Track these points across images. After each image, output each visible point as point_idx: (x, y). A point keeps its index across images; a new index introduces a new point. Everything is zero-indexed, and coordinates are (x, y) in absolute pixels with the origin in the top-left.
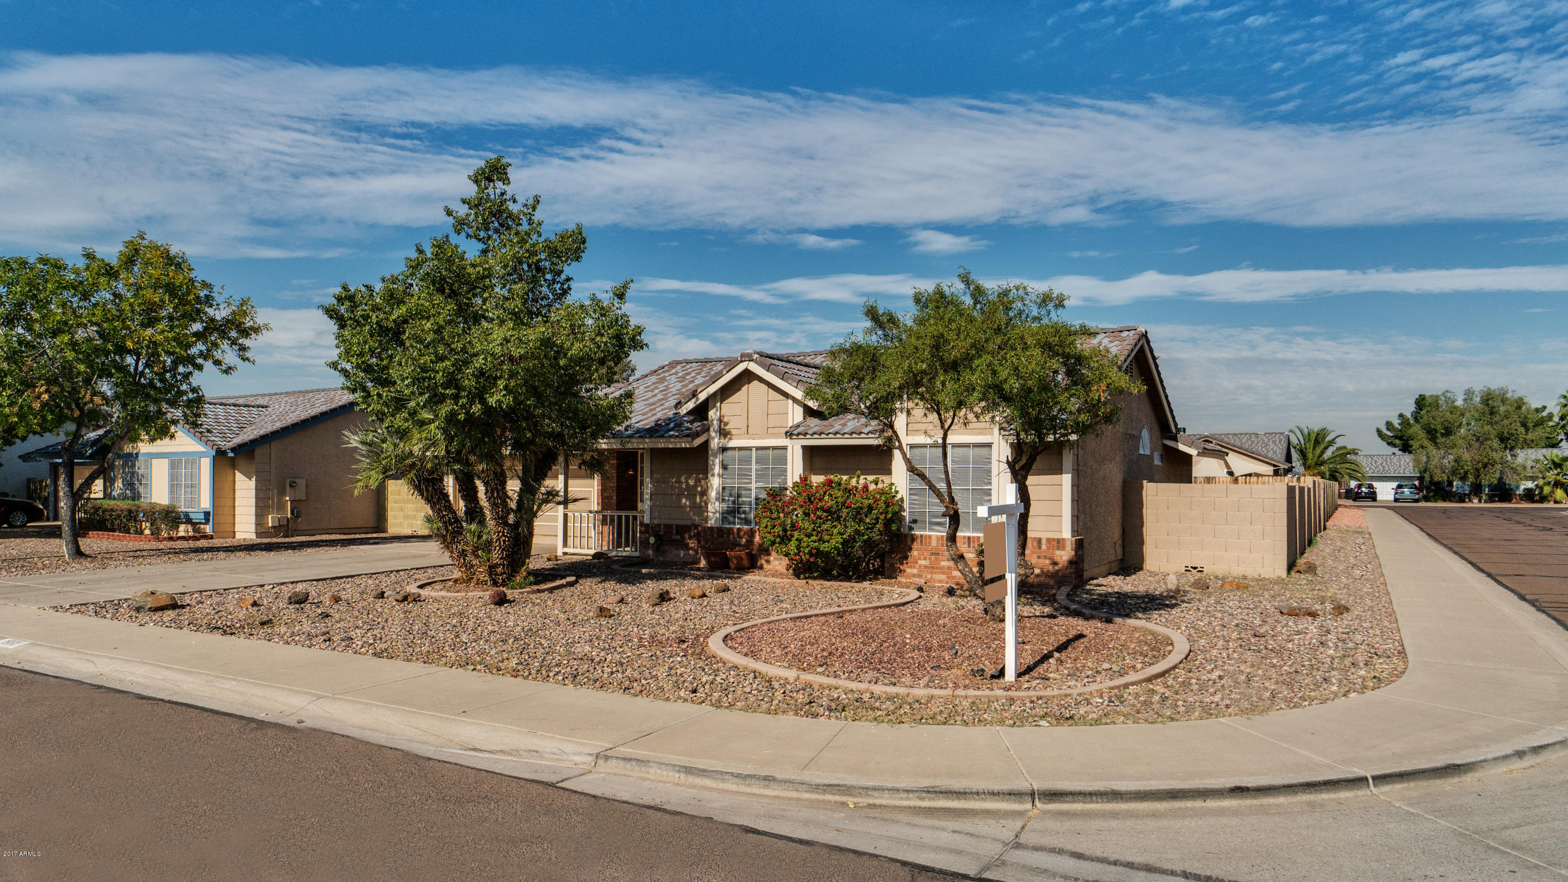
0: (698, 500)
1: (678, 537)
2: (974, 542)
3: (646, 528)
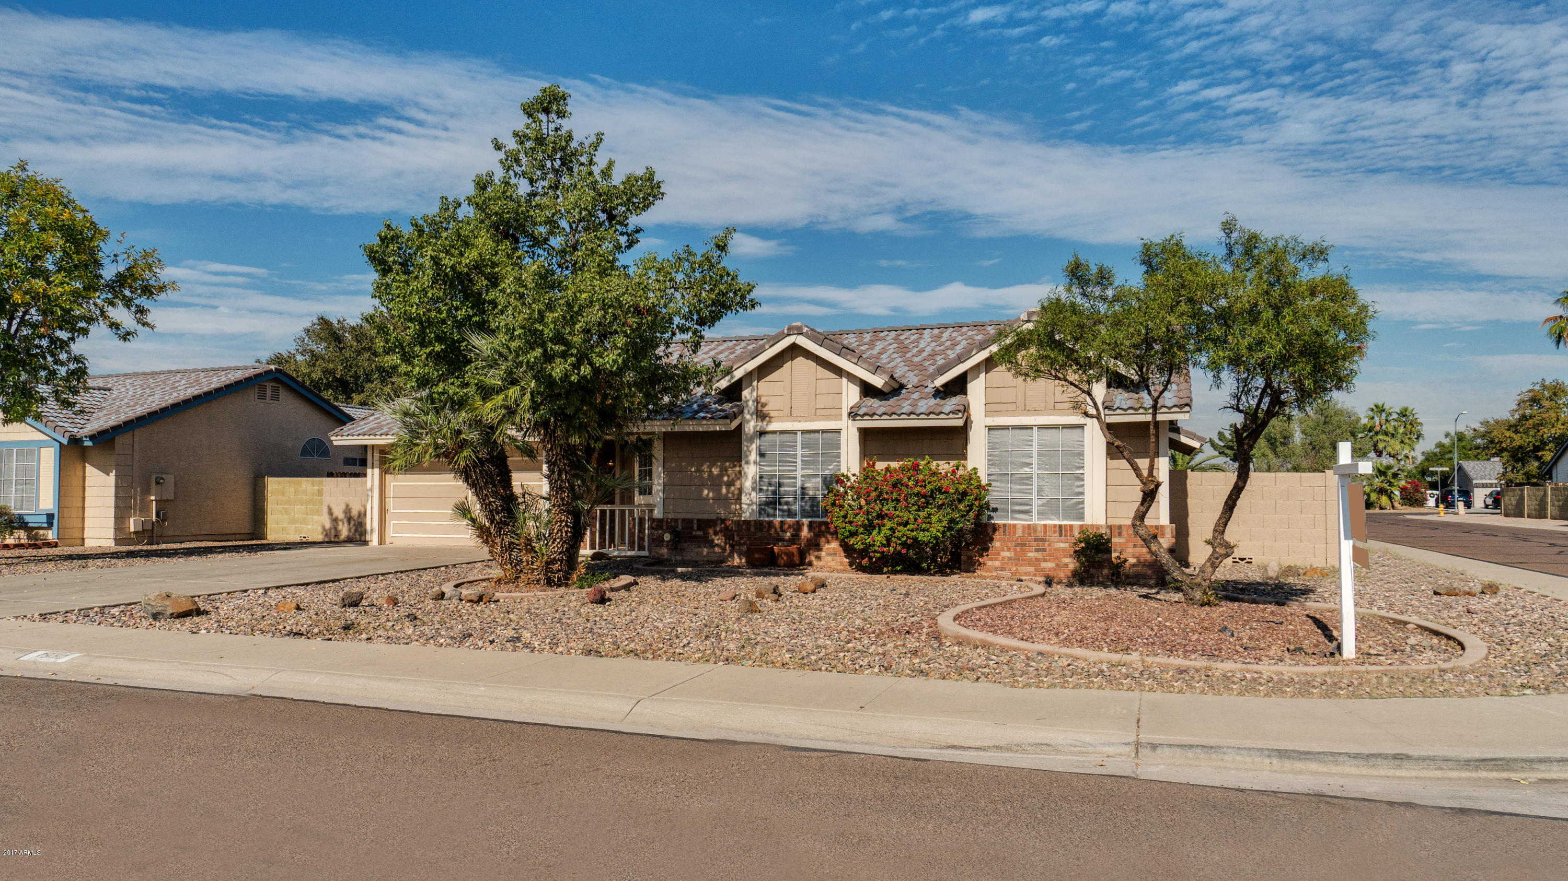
0: (724, 490)
1: (700, 533)
2: (1066, 531)
3: (658, 524)
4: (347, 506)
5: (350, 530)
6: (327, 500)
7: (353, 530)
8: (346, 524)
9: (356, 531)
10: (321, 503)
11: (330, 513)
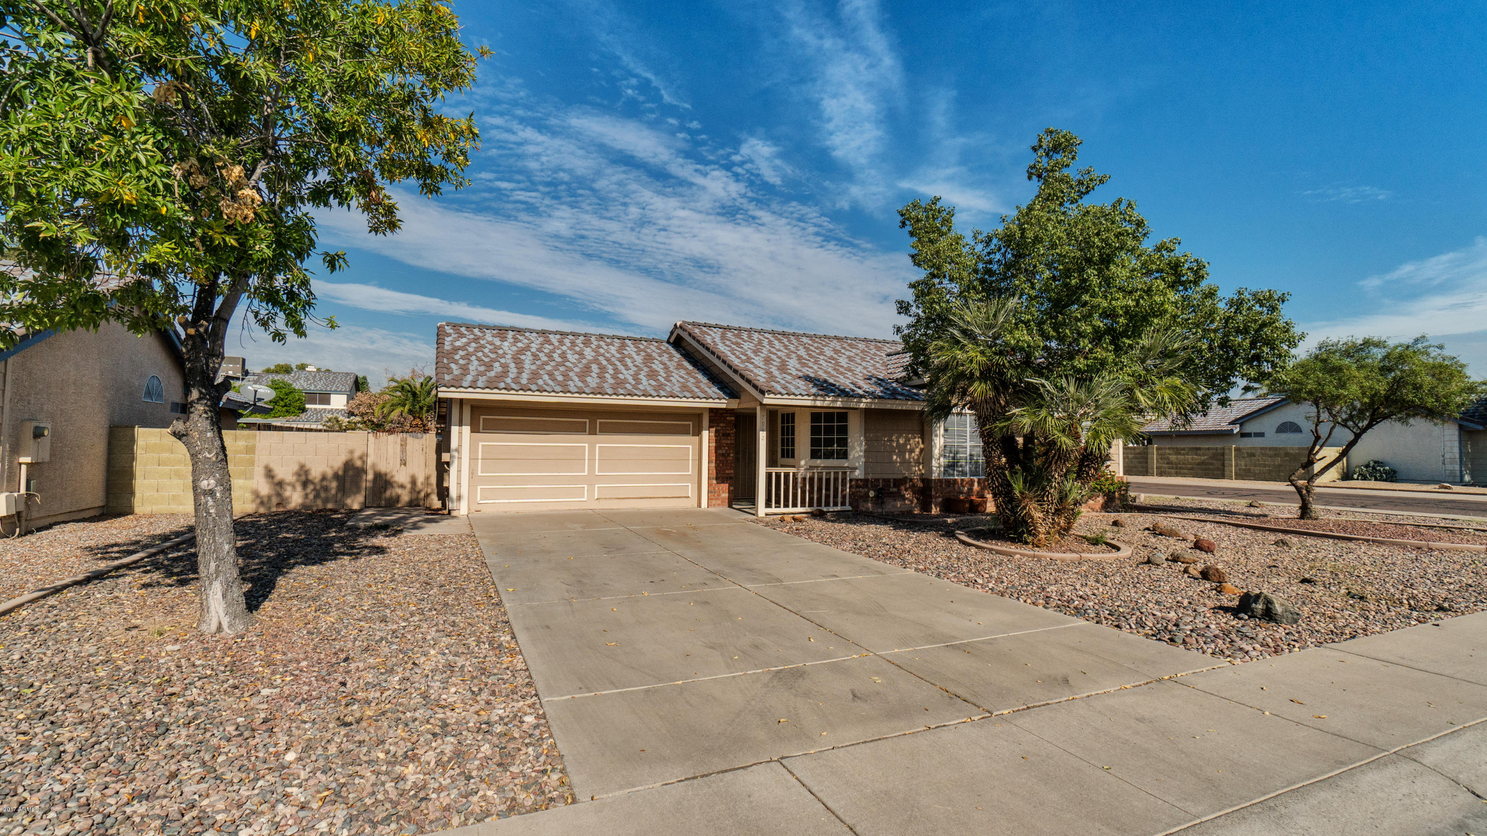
1: (895, 490)
4: (302, 466)
5: (306, 496)
6: (262, 459)
7: (311, 496)
8: (299, 488)
9: (317, 496)
10: (252, 463)
11: (269, 474)
